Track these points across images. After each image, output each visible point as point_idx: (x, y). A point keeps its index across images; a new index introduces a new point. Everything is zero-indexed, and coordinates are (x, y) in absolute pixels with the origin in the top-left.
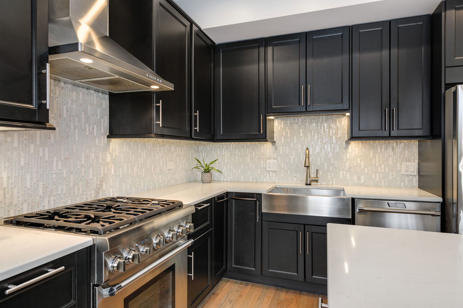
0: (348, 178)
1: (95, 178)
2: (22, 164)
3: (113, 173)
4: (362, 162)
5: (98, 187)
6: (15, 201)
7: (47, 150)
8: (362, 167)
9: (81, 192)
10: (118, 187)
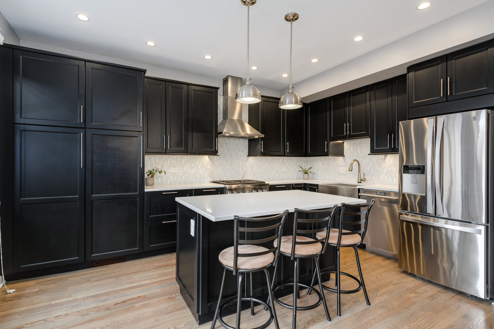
0: (386, 179)
1: (242, 172)
2: (217, 165)
3: (250, 171)
4: (395, 169)
5: (243, 175)
6: (215, 177)
7: (224, 161)
8: (395, 172)
9: (236, 177)
10: (252, 176)
